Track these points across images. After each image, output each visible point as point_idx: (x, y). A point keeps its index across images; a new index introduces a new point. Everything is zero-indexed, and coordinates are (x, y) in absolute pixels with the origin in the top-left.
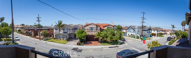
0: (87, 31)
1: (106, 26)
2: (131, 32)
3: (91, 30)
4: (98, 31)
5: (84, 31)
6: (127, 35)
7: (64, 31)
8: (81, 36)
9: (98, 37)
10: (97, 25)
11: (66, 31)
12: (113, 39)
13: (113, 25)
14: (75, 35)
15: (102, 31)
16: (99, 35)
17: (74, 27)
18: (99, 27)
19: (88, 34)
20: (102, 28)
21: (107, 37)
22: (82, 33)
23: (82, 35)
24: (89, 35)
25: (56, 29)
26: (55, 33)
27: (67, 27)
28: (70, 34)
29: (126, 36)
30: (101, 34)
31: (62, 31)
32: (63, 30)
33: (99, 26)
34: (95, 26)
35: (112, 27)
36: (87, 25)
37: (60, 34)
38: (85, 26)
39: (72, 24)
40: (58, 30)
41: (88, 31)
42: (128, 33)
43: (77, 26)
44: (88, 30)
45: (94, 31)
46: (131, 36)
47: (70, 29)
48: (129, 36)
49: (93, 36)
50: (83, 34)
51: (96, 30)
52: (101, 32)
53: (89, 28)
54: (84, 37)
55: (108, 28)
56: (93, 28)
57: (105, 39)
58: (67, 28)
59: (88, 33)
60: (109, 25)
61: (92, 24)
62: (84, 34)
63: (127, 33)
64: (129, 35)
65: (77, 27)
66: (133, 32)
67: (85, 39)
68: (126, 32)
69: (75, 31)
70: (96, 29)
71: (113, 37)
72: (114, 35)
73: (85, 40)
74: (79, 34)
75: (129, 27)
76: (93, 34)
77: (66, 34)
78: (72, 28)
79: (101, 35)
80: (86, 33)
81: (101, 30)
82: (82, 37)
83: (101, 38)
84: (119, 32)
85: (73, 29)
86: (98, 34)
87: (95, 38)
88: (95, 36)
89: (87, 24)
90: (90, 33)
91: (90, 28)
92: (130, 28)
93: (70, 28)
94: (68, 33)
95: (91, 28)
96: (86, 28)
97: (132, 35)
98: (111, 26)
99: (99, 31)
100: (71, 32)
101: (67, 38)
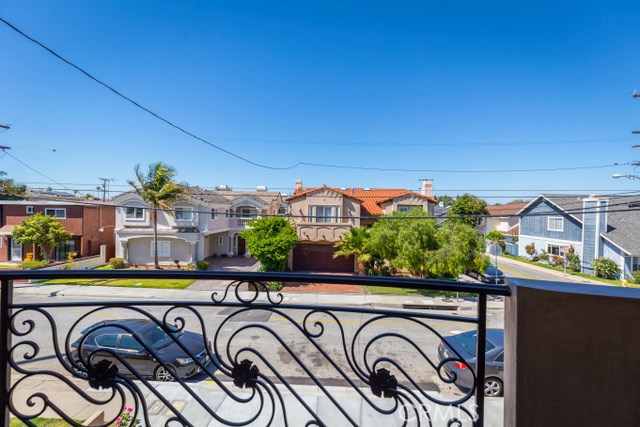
0: (299, 221)
1: (390, 201)
2: (549, 234)
3: (318, 218)
4: (350, 222)
5: (284, 224)
6: (522, 252)
7: (182, 222)
8: (270, 244)
9: (348, 252)
10: (351, 195)
11: (192, 220)
12: (428, 263)
13: (431, 195)
14: (242, 243)
15: (370, 226)
16: (358, 244)
17: (239, 202)
18: (357, 206)
19: (304, 238)
20: (373, 209)
21: (393, 255)
22: (276, 230)
23: (274, 240)
24: (309, 245)
25: (130, 211)
26: (122, 234)
27: (198, 202)
28: (213, 239)
29: (515, 256)
30: (364, 239)
31: (170, 219)
32: (179, 213)
33: (360, 202)
34: (339, 202)
35: (425, 204)
36: (300, 196)
37: (157, 237)
38: (290, 200)
39: (228, 189)
40: (147, 215)
41: (307, 222)
42: (524, 241)
43: (254, 197)
44: (304, 217)
45: (333, 221)
46: (546, 258)
47: (213, 213)
48: (536, 259)
49: (329, 247)
50: (278, 238)
51: (345, 218)
52: (368, 231)
53: (311, 207)
54: (282, 251)
55: (402, 208)
56: (328, 208)
57: (387, 263)
58: (200, 206)
59: (302, 235)
60: (408, 196)
61: (322, 190)
62: (282, 237)
63: (515, 240)
64: (530, 249)
65: (252, 203)
66: (560, 236)
67: (290, 260)
68: (515, 231)
69: (241, 223)
70: (344, 212)
71: (428, 253)
72: (432, 245)
73: (291, 266)
74: (260, 238)
75: (534, 205)
76: (330, 238)
77: (192, 238)
78: (228, 207)
79: (366, 243)
80: (292, 232)
81: (368, 219)
82: (273, 252)
83: (366, 257)
84: (459, 230)
85: (230, 214)
86: (350, 236)
87: (335, 256)
88: (338, 249)
89: (300, 190)
90: (314, 235)
91: (314, 209)
92: (542, 208)
93: (214, 206)
94: (206, 231)
95: (320, 208)
96: (296, 207)
97: (554, 250)
98: (415, 202)
99: (357, 225)
100: (221, 225)
101: (196, 259)
